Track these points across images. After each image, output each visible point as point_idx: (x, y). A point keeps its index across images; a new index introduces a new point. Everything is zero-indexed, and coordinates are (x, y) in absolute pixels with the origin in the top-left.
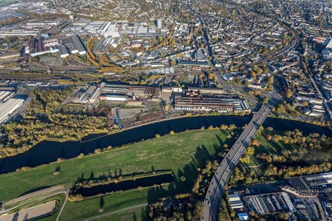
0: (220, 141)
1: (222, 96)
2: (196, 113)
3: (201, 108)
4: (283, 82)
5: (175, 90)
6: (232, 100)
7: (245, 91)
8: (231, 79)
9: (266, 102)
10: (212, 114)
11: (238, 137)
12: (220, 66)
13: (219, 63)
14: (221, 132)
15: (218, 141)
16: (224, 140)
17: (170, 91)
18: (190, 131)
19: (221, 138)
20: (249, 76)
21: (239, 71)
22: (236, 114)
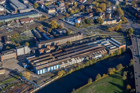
0: (118, 86)
1: (84, 41)
2: (69, 69)
3: (70, 61)
4: (133, 11)
5: (20, 51)
6: (98, 41)
7: (104, 30)
8: (79, 22)
9: (132, 34)
10: (88, 64)
11: (133, 74)
12: (54, 11)
13: (52, 8)
14: (111, 78)
15: (116, 87)
16: (121, 84)
17: (13, 55)
18: (77, 90)
19: (116, 83)
20: (97, 14)
21: (81, 11)
22: (113, 55)
